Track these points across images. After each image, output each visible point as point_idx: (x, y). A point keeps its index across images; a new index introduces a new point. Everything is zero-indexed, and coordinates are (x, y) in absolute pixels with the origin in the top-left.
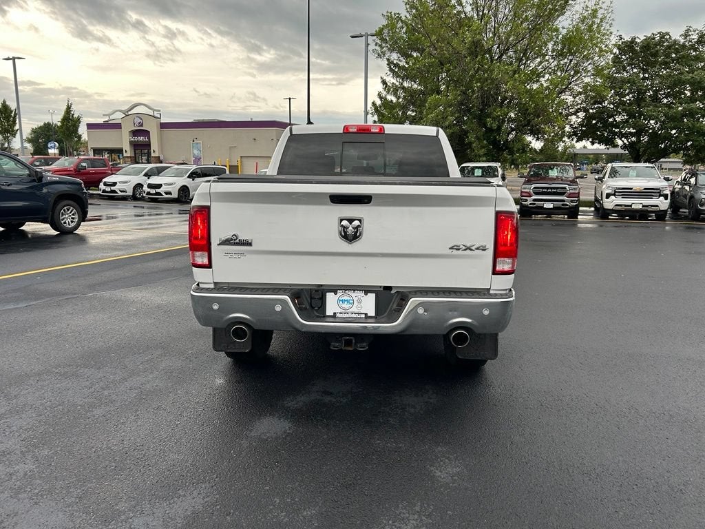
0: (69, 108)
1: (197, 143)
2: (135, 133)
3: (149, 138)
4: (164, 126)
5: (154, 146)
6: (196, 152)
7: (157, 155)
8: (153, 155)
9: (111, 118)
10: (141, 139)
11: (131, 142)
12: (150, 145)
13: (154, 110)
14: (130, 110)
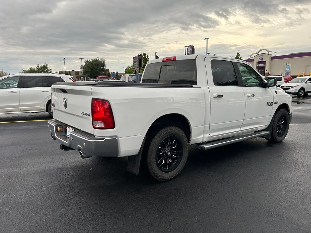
0: (238, 54)
1: (288, 65)
2: (259, 63)
3: (265, 65)
4: (273, 58)
5: (267, 68)
6: (287, 70)
7: (268, 72)
8: (266, 72)
9: (251, 57)
10: (261, 65)
11: (257, 67)
12: (265, 68)
13: (269, 51)
14: (258, 53)
